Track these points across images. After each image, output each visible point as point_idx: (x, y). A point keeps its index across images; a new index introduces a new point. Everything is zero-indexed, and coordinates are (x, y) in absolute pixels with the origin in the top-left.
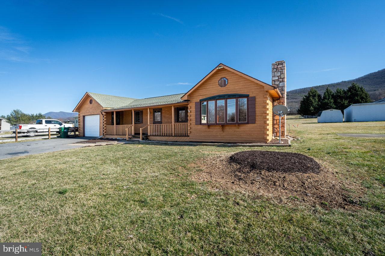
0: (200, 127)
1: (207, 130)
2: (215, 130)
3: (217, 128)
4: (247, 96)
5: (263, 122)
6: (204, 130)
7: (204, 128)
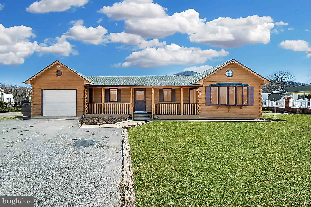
0: (209, 107)
1: (215, 110)
2: (223, 110)
3: (225, 108)
4: (248, 86)
5: (258, 105)
6: (214, 110)
7: (214, 108)
